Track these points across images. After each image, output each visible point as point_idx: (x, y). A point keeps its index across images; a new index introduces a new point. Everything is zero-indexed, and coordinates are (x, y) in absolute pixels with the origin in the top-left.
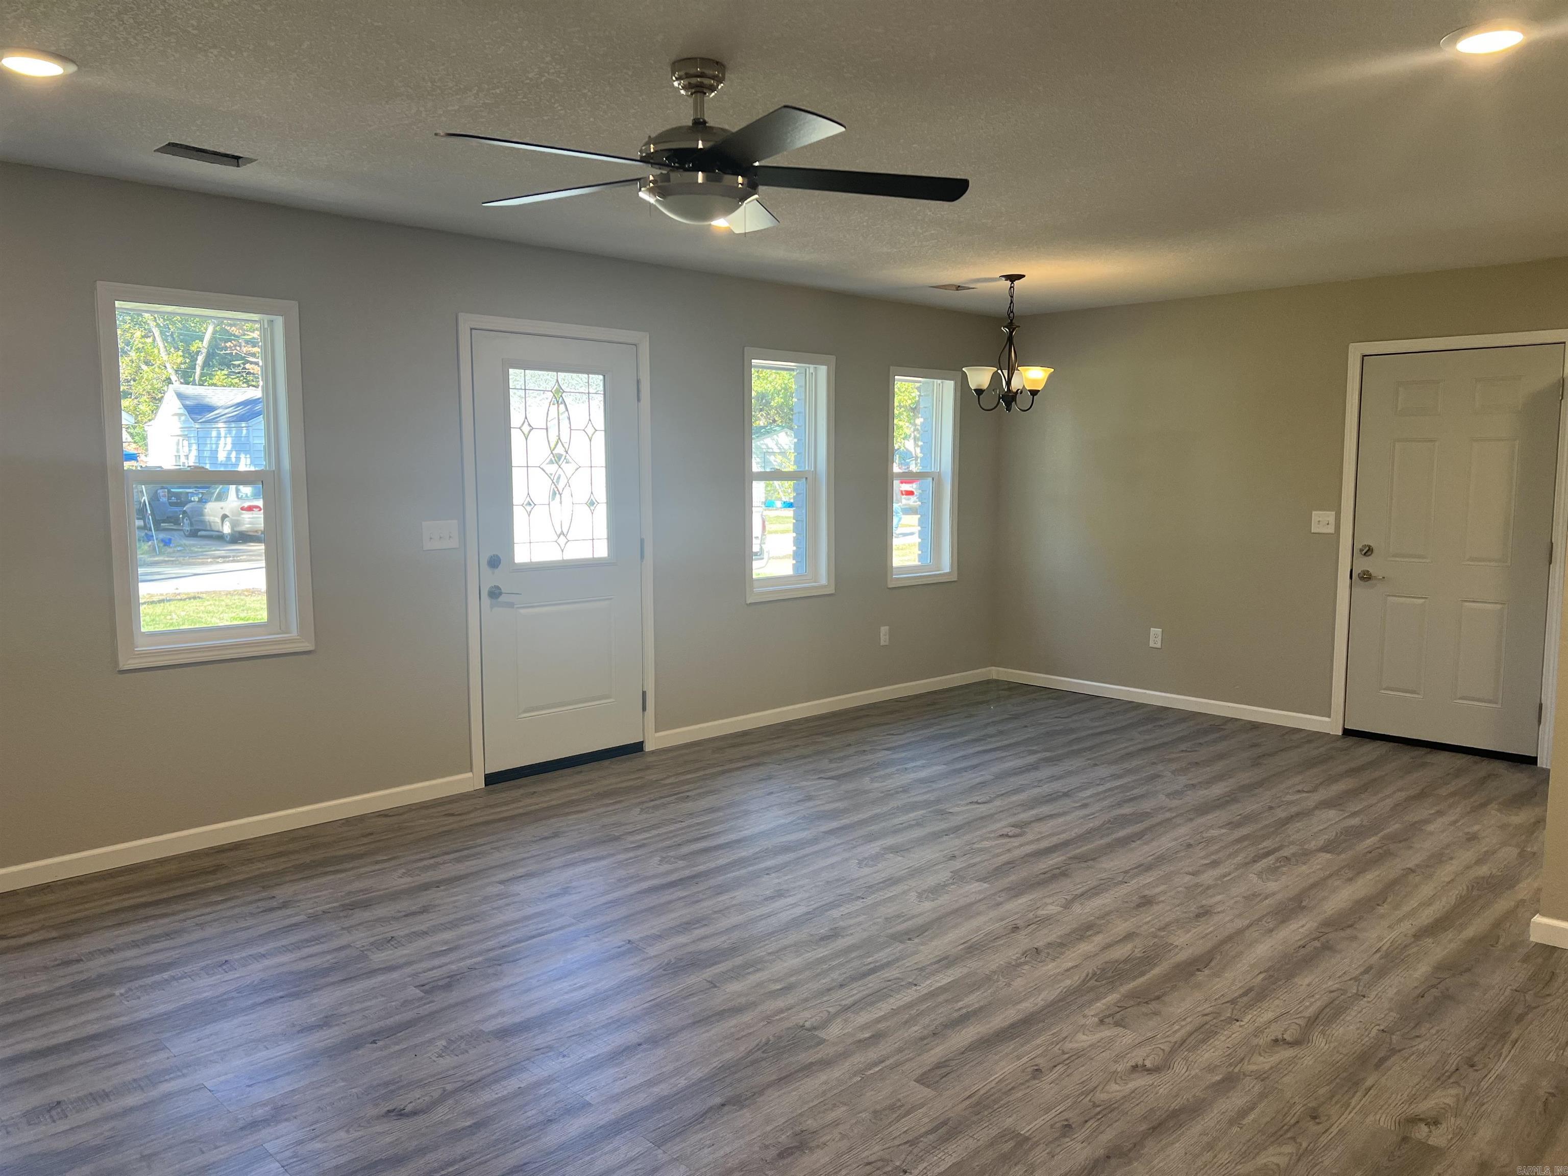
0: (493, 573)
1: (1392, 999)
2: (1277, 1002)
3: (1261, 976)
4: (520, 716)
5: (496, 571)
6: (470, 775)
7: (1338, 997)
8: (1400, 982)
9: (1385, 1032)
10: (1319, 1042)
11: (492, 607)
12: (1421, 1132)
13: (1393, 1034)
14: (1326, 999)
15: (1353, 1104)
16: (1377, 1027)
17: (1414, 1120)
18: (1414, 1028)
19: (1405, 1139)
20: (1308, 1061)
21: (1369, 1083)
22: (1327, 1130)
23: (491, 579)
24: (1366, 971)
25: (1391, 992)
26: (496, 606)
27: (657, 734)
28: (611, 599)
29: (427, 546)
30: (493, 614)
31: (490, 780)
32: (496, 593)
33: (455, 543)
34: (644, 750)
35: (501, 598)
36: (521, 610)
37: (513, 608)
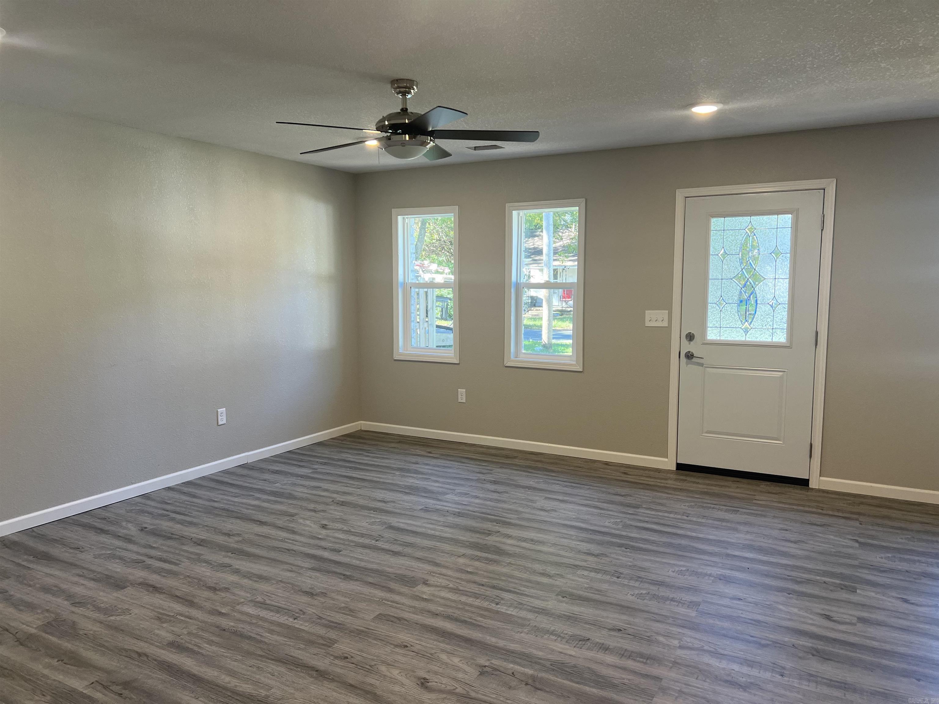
0: (690, 344)
4: (703, 435)
5: (692, 343)
6: (666, 460)
11: (687, 364)
23: (687, 347)
26: (691, 364)
27: (822, 478)
28: (784, 371)
29: (648, 324)
30: (689, 369)
31: (680, 467)
32: (690, 356)
33: (665, 324)
34: (808, 486)
35: (694, 360)
36: (708, 369)
37: (702, 367)
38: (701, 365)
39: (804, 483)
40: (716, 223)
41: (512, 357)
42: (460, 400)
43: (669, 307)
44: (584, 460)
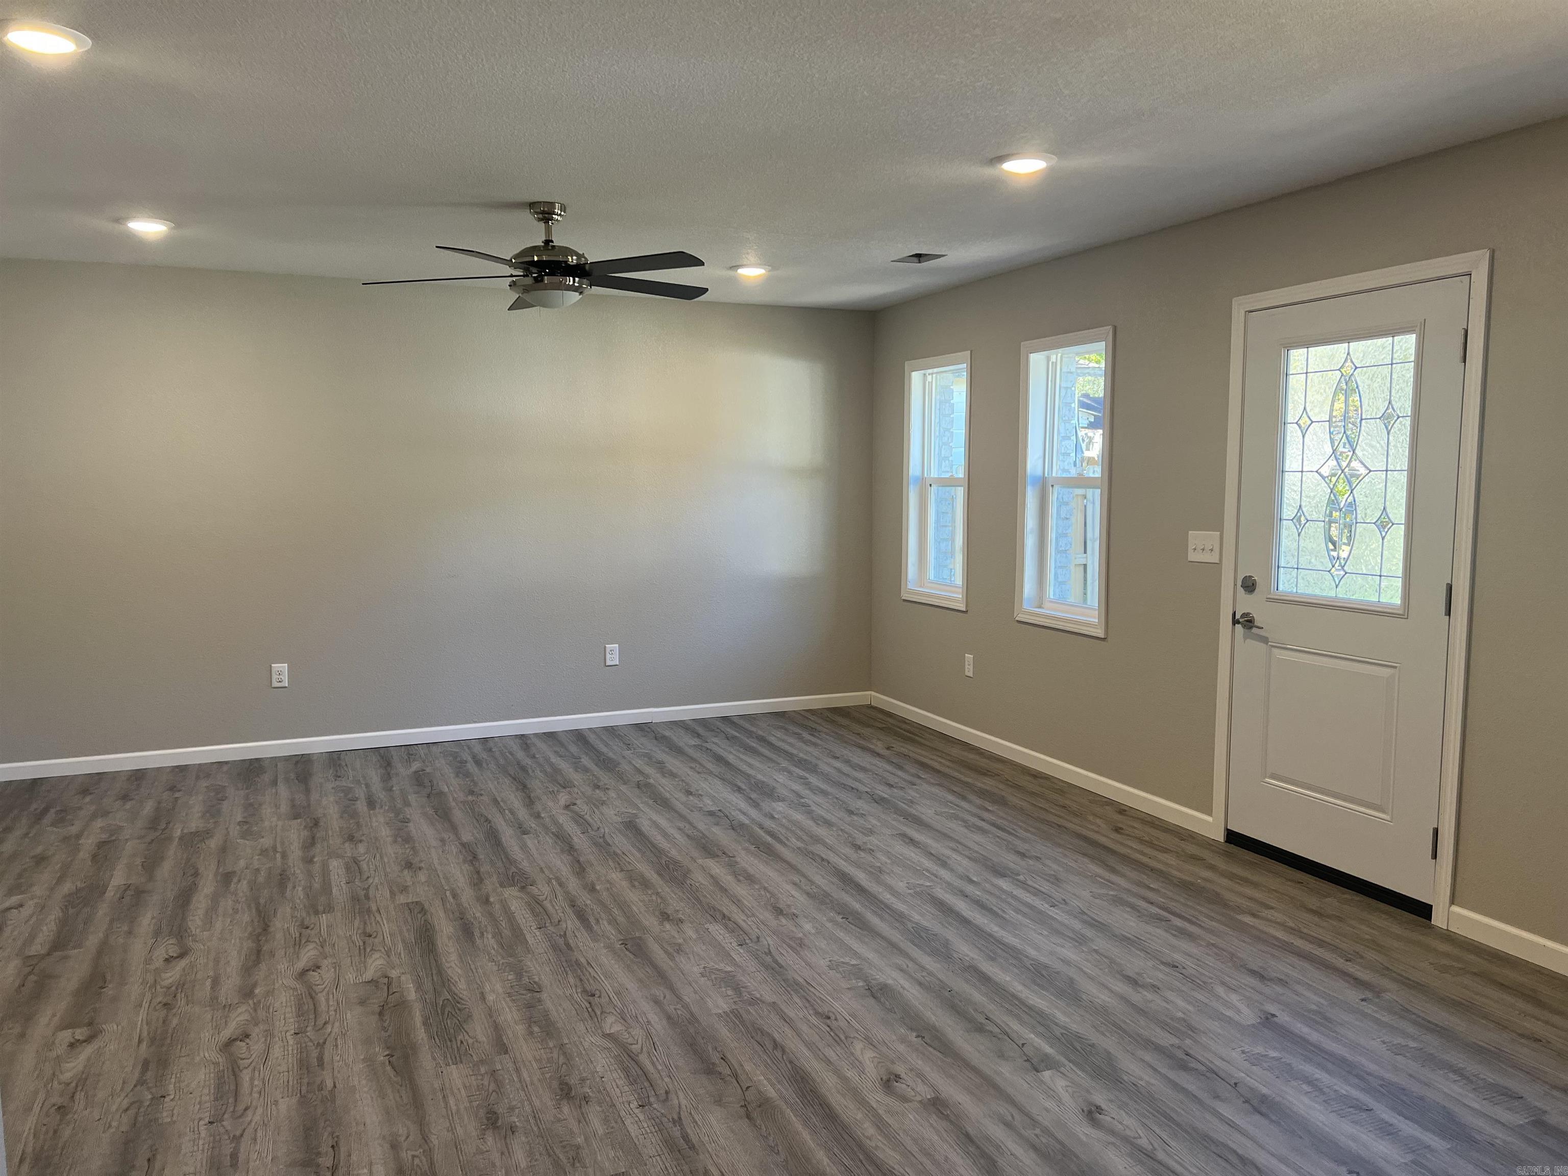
0: (1249, 598)
1: (179, 1136)
2: (284, 1068)
3: (329, 1084)
4: (1265, 779)
5: (1252, 596)
6: (1210, 819)
7: (235, 1106)
8: (186, 1164)
9: (161, 1097)
10: (210, 1053)
11: (1245, 638)
12: (80, 1033)
13: (152, 1099)
14: (245, 1100)
15: (145, 1026)
16: (172, 1097)
17: (89, 1040)
18: (136, 1118)
19: (90, 1024)
20: (206, 1035)
21: (144, 1045)
22: (150, 1003)
23: (1244, 604)
24: (234, 1156)
25: (187, 1147)
26: (1252, 639)
27: (1455, 909)
28: (1395, 667)
29: (1192, 556)
30: (1248, 647)
31: (1233, 837)
32: (1248, 622)
33: (1216, 559)
34: (1430, 919)
35: (1254, 630)
36: (1275, 651)
37: (1267, 644)
38: (1265, 640)
39: (1423, 911)
40: (1297, 356)
41: (1026, 606)
42: (967, 673)
43: (1219, 526)
44: (1106, 800)
